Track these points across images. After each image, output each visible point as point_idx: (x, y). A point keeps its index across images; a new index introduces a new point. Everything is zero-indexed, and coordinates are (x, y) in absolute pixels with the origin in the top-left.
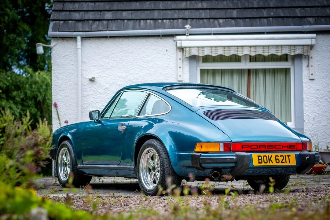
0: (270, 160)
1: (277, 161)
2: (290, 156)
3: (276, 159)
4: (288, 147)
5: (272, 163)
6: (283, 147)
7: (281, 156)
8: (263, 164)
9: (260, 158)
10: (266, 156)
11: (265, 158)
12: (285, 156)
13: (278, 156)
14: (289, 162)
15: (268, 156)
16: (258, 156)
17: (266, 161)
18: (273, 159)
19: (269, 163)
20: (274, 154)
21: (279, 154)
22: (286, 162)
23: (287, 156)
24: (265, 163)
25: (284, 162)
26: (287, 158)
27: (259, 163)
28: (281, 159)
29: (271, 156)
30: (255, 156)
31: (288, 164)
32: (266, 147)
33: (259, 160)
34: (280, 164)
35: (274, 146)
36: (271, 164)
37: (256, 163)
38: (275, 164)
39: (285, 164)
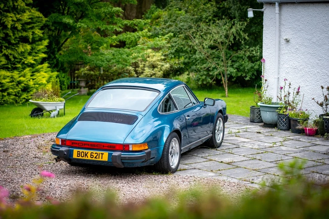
0: (86, 155)
1: (92, 156)
2: (103, 154)
3: (91, 155)
4: (108, 147)
5: (88, 157)
6: (103, 146)
7: (95, 153)
8: (80, 158)
9: (79, 153)
10: (83, 152)
11: (83, 153)
12: (99, 154)
13: (93, 153)
14: (102, 159)
15: (86, 152)
16: (78, 152)
17: (82, 156)
18: (89, 155)
19: (85, 157)
20: (90, 152)
21: (94, 152)
22: (99, 158)
23: (101, 154)
24: (82, 157)
25: (97, 158)
26: (101, 155)
27: (78, 156)
28: (95, 155)
29: (88, 153)
30: (75, 151)
31: (100, 159)
32: (90, 145)
33: (78, 154)
34: (94, 159)
35: (96, 145)
36: (86, 158)
37: (75, 156)
38: (89, 158)
39: (98, 159)
